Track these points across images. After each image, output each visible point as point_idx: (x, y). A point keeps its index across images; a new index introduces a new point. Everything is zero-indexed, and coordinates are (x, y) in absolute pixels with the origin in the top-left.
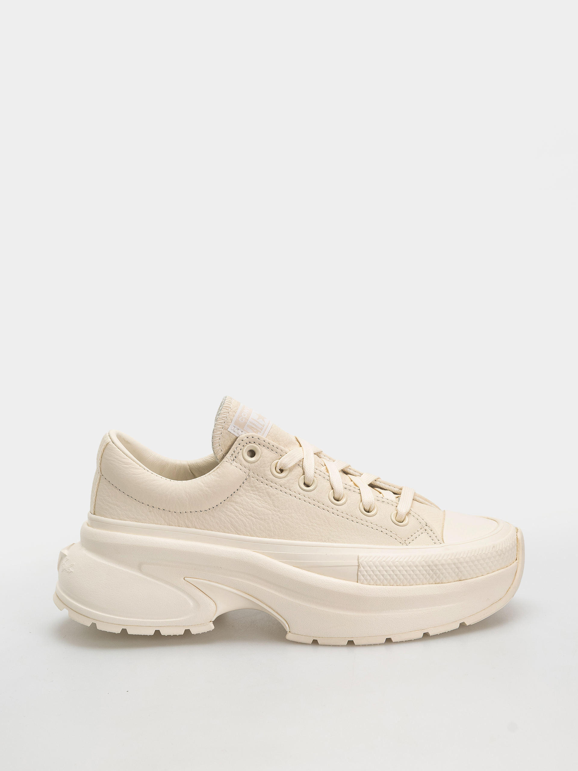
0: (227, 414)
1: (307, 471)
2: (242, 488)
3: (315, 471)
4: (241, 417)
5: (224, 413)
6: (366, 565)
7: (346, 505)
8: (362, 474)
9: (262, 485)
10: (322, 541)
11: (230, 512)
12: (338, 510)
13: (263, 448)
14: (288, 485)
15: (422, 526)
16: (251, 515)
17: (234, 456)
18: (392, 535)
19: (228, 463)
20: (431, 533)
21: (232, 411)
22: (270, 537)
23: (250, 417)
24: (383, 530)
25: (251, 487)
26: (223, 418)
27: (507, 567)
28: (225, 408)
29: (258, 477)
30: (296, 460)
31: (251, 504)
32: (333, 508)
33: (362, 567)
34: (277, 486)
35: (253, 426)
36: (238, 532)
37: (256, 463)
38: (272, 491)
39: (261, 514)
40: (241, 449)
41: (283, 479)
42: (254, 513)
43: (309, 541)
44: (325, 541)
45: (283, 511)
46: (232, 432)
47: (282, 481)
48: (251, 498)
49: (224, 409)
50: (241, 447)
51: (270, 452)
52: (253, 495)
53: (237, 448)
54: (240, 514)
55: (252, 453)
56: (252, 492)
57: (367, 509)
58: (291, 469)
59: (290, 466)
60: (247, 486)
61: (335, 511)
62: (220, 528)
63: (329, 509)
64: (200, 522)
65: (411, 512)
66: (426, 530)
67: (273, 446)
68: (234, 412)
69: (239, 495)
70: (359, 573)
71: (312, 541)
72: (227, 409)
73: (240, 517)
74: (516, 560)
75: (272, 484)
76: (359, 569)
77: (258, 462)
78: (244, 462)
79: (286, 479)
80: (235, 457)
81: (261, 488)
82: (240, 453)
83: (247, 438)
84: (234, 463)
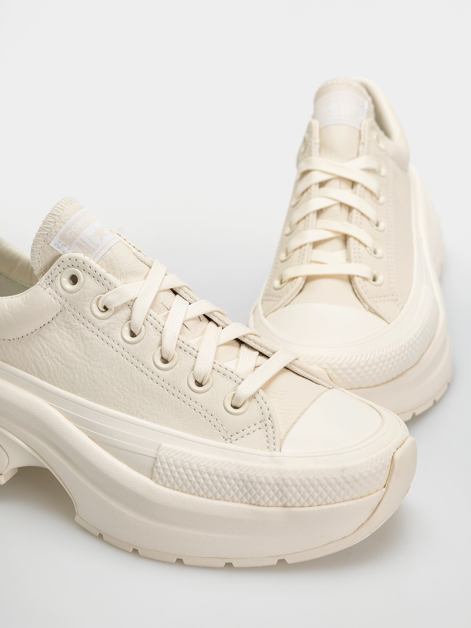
0: (52, 224)
1: (134, 317)
2: (54, 322)
3: (146, 317)
4: (70, 231)
5: (48, 223)
6: (165, 461)
7: (172, 371)
8: (228, 325)
9: (77, 323)
10: (129, 413)
11: (36, 349)
12: (159, 376)
13: (88, 276)
14: (107, 329)
15: (263, 418)
16: (57, 359)
17: (50, 280)
18: (216, 424)
19: (41, 288)
20: (270, 431)
21: (59, 221)
22: (74, 392)
23: (82, 232)
24: (207, 415)
25: (65, 322)
26: (46, 229)
27: (361, 497)
28: (52, 216)
29: (75, 312)
30: (126, 299)
31: (61, 344)
32: (154, 372)
33: (159, 462)
34: (94, 328)
35: (84, 245)
36: (41, 376)
37: (74, 294)
38: (87, 333)
39: (69, 360)
40: (60, 273)
41: (103, 320)
42: (61, 356)
43: (115, 409)
44: (132, 414)
45: (94, 362)
46: (55, 248)
47: (101, 323)
48: (62, 337)
49: (50, 216)
50: (61, 269)
51: (95, 283)
52: (65, 333)
53: (55, 269)
54: (45, 354)
55: (74, 279)
56: (65, 329)
57: (199, 380)
58: (117, 310)
59: (116, 305)
60: (61, 320)
61: (155, 378)
62: (23, 365)
63: (148, 372)
64: (3, 352)
65: (258, 396)
66: (266, 426)
67: (100, 276)
68: (63, 222)
69: (50, 330)
70: (155, 470)
71: (118, 410)
72: (54, 218)
73: (45, 357)
74: (385, 487)
75: (89, 325)
76: (156, 464)
77: (78, 293)
78: (61, 289)
79: (107, 321)
80: (52, 281)
81: (75, 326)
82: (58, 278)
83: (70, 259)
84: (49, 289)
